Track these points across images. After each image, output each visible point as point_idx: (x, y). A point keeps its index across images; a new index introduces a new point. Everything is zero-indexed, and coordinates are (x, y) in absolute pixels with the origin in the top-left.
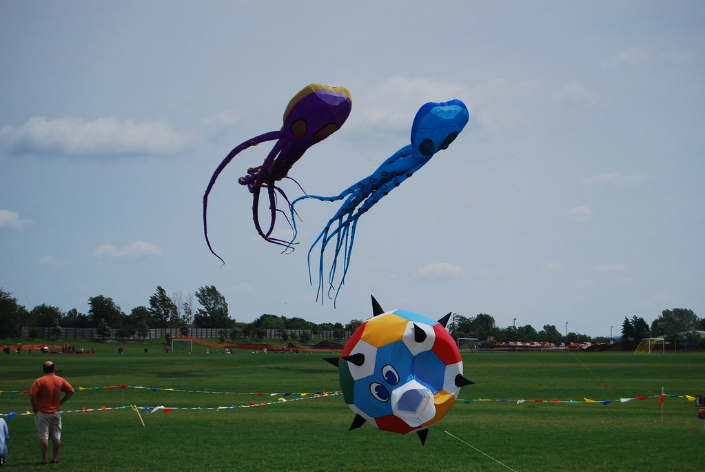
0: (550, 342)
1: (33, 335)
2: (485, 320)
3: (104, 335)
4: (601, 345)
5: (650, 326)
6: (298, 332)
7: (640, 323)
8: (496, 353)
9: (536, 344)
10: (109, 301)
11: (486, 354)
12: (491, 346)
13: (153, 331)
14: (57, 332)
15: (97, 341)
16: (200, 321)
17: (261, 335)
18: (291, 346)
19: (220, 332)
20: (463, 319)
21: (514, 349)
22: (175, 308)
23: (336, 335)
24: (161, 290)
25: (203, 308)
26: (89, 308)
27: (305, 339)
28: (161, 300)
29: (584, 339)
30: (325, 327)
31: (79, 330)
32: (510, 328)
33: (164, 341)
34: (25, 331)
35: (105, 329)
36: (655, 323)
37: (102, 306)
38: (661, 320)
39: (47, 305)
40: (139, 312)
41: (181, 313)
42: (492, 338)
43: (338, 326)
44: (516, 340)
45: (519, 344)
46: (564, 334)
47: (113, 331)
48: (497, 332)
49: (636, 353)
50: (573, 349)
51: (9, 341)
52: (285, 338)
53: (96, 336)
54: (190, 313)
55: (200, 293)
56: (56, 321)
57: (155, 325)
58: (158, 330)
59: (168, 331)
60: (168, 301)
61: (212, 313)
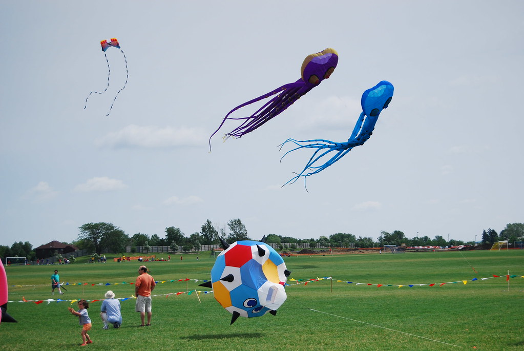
0: (439, 246)
1: (133, 251)
2: (399, 234)
3: (175, 250)
4: (470, 247)
5: (499, 235)
6: (288, 245)
7: (493, 233)
8: (407, 253)
9: (431, 247)
10: (178, 230)
11: (401, 254)
12: (404, 249)
13: (203, 246)
14: (147, 249)
15: (171, 253)
16: (231, 240)
18: (285, 253)
20: (386, 234)
21: (417, 251)
22: (216, 233)
23: (311, 245)
24: (209, 222)
25: (232, 232)
27: (293, 248)
28: (208, 228)
29: (460, 243)
30: (305, 241)
31: (160, 247)
32: (415, 238)
33: (210, 252)
34: (129, 249)
35: (174, 246)
36: (502, 232)
37: (173, 234)
38: (506, 230)
39: (141, 233)
40: (194, 236)
41: (220, 235)
42: (404, 245)
43: (312, 240)
44: (418, 245)
45: (421, 247)
46: (447, 241)
47: (180, 248)
48: (407, 241)
49: (491, 251)
50: (453, 250)
51: (120, 255)
52: (281, 248)
53: (170, 251)
54: (225, 235)
55: (230, 223)
56: (146, 242)
57: (204, 243)
58: (207, 246)
59: (212, 246)
60: (213, 228)
61: (238, 235)
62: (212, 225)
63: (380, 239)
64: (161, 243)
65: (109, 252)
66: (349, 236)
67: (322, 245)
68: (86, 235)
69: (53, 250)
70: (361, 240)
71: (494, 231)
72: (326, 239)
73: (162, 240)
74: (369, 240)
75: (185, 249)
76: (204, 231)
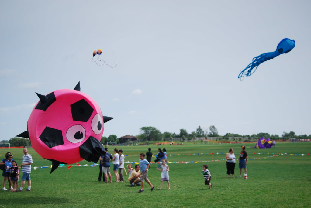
1: (164, 140)
2: (292, 133)
3: (184, 140)
6: (238, 138)
9: (308, 140)
10: (185, 131)
13: (197, 138)
14: (171, 139)
15: (182, 141)
16: (210, 136)
17: (227, 139)
18: (237, 142)
19: (216, 138)
20: (286, 133)
22: (203, 132)
23: (248, 138)
24: (200, 127)
25: (211, 132)
26: (180, 132)
27: (240, 140)
28: (199, 130)
30: (245, 136)
31: (177, 138)
32: (300, 135)
33: (201, 141)
34: (163, 139)
35: (184, 138)
37: (183, 133)
40: (193, 133)
41: (205, 133)
43: (248, 136)
44: (302, 139)
45: (303, 140)
47: (186, 138)
48: (296, 137)
51: (159, 142)
52: (234, 139)
53: (182, 140)
54: (207, 133)
55: (210, 127)
56: (171, 136)
57: (198, 136)
58: (199, 138)
59: (201, 138)
60: (201, 129)
61: (214, 133)
62: (201, 128)
63: (282, 135)
64: (177, 136)
65: (153, 140)
66: (267, 134)
67: (254, 138)
68: (143, 132)
69: (127, 139)
70: (272, 136)
72: (256, 136)
73: (178, 135)
74: (277, 136)
75: (189, 139)
76: (197, 131)
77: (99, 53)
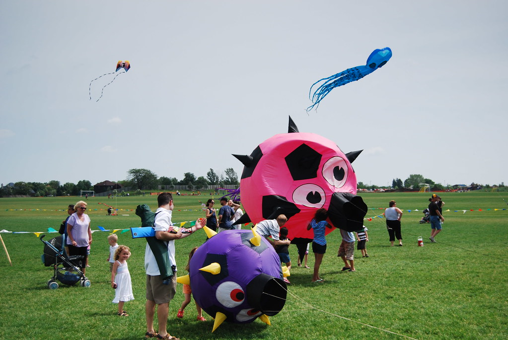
0: (366, 189)
1: (163, 188)
3: (191, 188)
5: (403, 182)
7: (399, 181)
10: (193, 175)
13: (209, 186)
14: (172, 187)
15: (188, 190)
16: (227, 182)
19: (236, 186)
22: (217, 178)
24: (212, 170)
25: (228, 177)
26: (184, 177)
28: (211, 174)
31: (178, 186)
34: (160, 187)
35: (191, 186)
36: (406, 181)
37: (189, 177)
38: (409, 179)
41: (220, 179)
47: (194, 186)
53: (188, 189)
54: (223, 179)
55: (226, 171)
56: (172, 183)
57: (210, 184)
58: (211, 186)
59: (215, 186)
60: (215, 174)
61: (232, 179)
62: (214, 172)
64: (182, 183)
65: (146, 189)
68: (131, 177)
69: (106, 186)
71: (400, 180)
75: (198, 188)
76: (209, 175)
77: (127, 67)
